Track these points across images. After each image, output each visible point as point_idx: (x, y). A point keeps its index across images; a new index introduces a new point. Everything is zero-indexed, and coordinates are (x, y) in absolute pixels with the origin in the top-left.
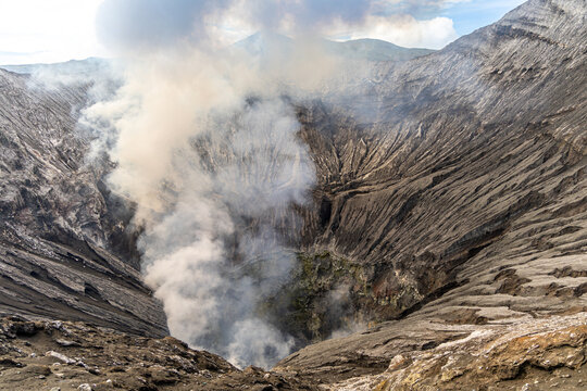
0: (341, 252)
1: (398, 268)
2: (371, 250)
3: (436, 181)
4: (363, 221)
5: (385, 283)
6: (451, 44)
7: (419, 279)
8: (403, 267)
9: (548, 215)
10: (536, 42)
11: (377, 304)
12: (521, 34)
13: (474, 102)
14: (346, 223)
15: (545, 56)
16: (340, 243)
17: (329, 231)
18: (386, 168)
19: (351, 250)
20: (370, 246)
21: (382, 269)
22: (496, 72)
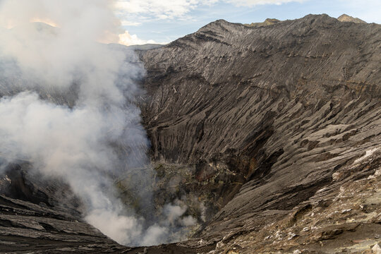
0: (169, 162)
1: (211, 162)
2: (189, 156)
3: (208, 114)
4: (175, 142)
5: (205, 172)
6: (173, 42)
7: (227, 164)
8: (214, 160)
9: (288, 119)
10: (220, 44)
11: (201, 186)
12: (211, 39)
13: (201, 73)
14: (166, 145)
15: (228, 51)
16: (167, 158)
17: (157, 152)
18: (166, 112)
19: (176, 159)
20: (187, 155)
21: (201, 165)
22: (206, 58)
